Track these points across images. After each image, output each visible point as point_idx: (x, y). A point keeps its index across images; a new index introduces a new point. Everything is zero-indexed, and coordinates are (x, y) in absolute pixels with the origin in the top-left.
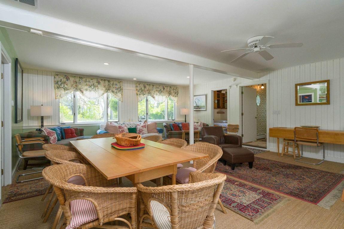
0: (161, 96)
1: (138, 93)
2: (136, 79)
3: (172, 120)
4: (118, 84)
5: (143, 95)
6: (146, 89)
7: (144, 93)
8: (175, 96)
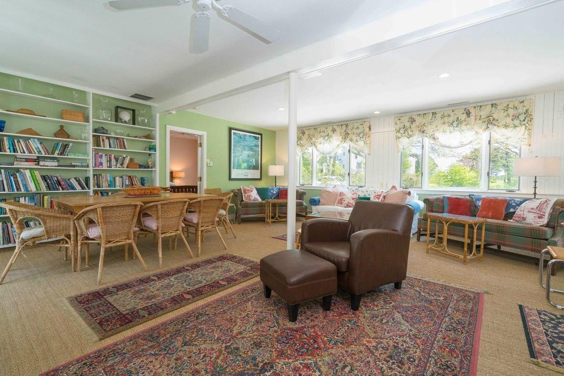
0: (459, 133)
1: (399, 135)
2: (379, 112)
3: (505, 192)
4: (361, 127)
5: (408, 138)
6: (413, 126)
7: (410, 133)
8: (515, 126)
